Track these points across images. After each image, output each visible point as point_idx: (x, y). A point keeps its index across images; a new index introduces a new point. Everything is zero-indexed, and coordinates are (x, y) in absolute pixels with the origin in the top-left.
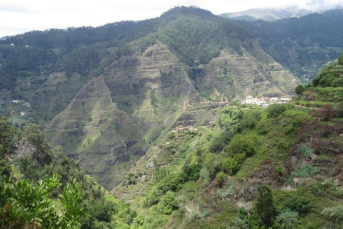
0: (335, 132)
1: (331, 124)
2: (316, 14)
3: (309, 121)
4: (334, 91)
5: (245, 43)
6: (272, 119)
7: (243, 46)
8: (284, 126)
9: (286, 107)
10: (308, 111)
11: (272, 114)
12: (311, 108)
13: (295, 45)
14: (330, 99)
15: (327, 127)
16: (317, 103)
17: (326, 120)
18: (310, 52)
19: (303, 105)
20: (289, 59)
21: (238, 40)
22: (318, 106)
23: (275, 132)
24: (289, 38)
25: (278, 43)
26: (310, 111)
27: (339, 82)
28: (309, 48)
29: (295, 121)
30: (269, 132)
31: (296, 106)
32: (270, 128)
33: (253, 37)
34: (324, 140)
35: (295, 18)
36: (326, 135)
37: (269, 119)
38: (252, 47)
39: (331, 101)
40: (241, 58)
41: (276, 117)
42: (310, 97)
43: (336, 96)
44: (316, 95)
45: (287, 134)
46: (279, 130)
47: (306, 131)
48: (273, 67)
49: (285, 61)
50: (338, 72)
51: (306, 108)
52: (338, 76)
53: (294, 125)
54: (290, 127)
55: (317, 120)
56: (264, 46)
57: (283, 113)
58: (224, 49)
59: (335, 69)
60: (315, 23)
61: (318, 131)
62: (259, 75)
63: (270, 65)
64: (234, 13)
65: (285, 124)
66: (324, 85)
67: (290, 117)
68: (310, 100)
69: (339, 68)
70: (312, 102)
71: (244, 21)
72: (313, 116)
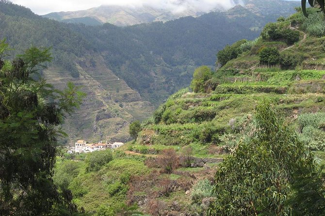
0: (179, 189)
1: (173, 177)
2: (190, 19)
3: (143, 174)
4: (180, 130)
5: (82, 59)
6: (92, 173)
7: (80, 63)
8: (109, 183)
9: (114, 155)
10: (144, 159)
11: (93, 166)
12: (147, 156)
13: (159, 63)
14: (174, 141)
15: (168, 181)
16: (156, 148)
17: (169, 171)
18: (183, 74)
19: (137, 151)
20: (151, 84)
21: (72, 54)
22: (158, 152)
23: (95, 193)
24: (151, 52)
25: (134, 59)
26: (147, 160)
27: (187, 117)
28: (181, 67)
29: (123, 175)
30: (86, 193)
31: (128, 152)
32: (88, 188)
33: (95, 50)
34: (164, 201)
35: (160, 23)
36: (167, 194)
37: (88, 174)
38: (94, 66)
39: (177, 144)
40: (75, 82)
41: (97, 170)
42: (148, 140)
43: (182, 137)
44: (156, 135)
45: (112, 195)
46: (101, 189)
47: (139, 189)
48: (126, 95)
49: (145, 87)
50: (187, 102)
51: (142, 155)
52: (186, 108)
53: (123, 181)
54: (116, 184)
55: (155, 172)
56: (114, 64)
57: (108, 164)
58: (50, 68)
59: (185, 97)
60: (188, 31)
61: (157, 189)
62: (105, 108)
63: (122, 92)
64: (68, 14)
65: (109, 180)
66: (168, 121)
67: (117, 169)
68: (148, 143)
69: (189, 96)
70: (150, 147)
71: (83, 25)
72: (150, 167)
